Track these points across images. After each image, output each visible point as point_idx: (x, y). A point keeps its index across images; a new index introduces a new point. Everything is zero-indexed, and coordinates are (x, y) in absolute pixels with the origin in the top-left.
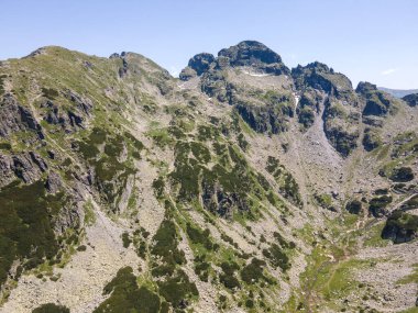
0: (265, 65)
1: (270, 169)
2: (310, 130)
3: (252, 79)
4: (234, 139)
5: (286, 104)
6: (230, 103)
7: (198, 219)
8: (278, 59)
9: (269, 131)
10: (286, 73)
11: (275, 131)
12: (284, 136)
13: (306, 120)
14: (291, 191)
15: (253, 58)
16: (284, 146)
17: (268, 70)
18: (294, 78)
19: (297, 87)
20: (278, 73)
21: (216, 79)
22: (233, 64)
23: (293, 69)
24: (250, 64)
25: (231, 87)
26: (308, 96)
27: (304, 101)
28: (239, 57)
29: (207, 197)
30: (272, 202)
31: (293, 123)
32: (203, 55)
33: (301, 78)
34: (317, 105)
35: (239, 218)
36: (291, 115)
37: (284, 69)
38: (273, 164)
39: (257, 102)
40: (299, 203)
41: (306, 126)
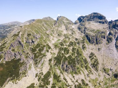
0: (100, 20)
1: (90, 57)
2: (110, 44)
4: (81, 46)
5: (103, 34)
6: (84, 33)
7: (58, 72)
9: (95, 43)
10: (106, 23)
11: (97, 43)
12: (99, 46)
13: (109, 40)
14: (95, 65)
15: (95, 18)
16: (99, 49)
17: (100, 22)
18: (109, 25)
19: (109, 28)
20: (103, 23)
21: (82, 25)
22: (88, 20)
23: (109, 22)
24: (94, 20)
25: (85, 28)
26: (112, 32)
27: (110, 34)
28: (90, 18)
30: (86, 68)
31: (104, 41)
32: (82, 17)
33: (111, 25)
34: (115, 35)
35: (72, 73)
36: (104, 38)
39: (92, 34)
40: (97, 70)
41: (109, 42)
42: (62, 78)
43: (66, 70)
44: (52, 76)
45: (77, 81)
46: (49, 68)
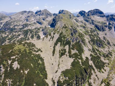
0: (100, 15)
2: (111, 31)
3: (97, 18)
4: (96, 33)
5: (105, 25)
6: (93, 24)
7: (97, 48)
8: (103, 14)
9: (102, 31)
10: (105, 17)
11: (103, 31)
12: (105, 32)
13: (110, 28)
14: (109, 43)
15: (97, 13)
16: (106, 34)
17: (101, 16)
18: (107, 18)
19: (108, 20)
20: (103, 17)
21: (89, 18)
22: (92, 15)
23: (107, 16)
24: (96, 15)
25: (92, 21)
26: (111, 23)
27: (109, 24)
28: (94, 13)
29: (97, 44)
30: (106, 45)
31: (107, 29)
33: (109, 18)
34: (113, 25)
35: (102, 48)
36: (107, 27)
37: (104, 16)
38: (104, 38)
39: (99, 25)
40: (110, 46)
41: (110, 30)
42: (100, 50)
43: (100, 47)
44: (95, 50)
45: (107, 51)
46: (91, 46)
